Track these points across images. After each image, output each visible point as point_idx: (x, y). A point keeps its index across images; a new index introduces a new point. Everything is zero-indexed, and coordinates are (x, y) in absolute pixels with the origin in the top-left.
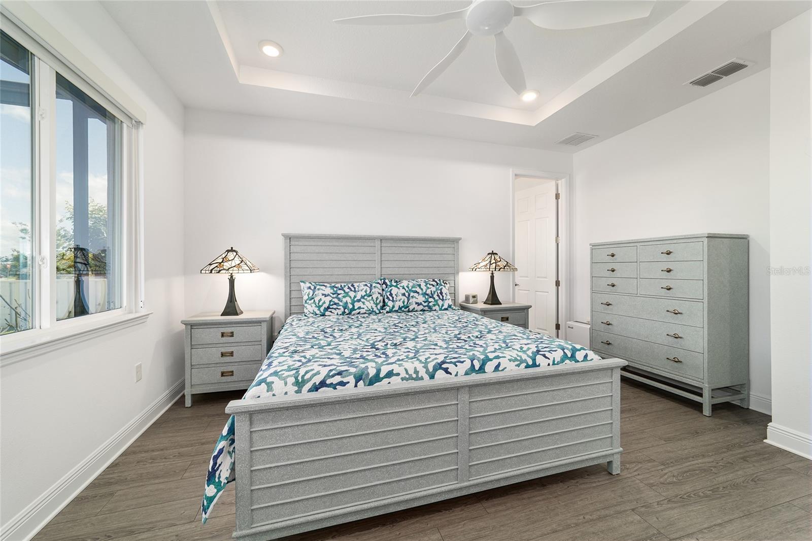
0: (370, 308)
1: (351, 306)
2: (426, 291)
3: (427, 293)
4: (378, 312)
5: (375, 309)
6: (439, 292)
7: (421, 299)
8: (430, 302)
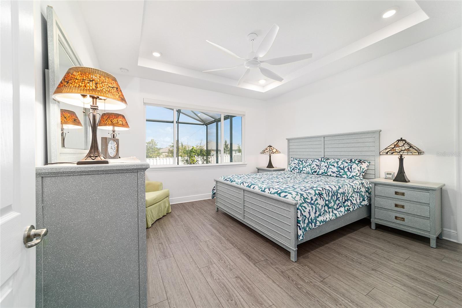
0: (308, 171)
1: (301, 169)
2: (340, 166)
3: (341, 167)
4: (311, 173)
5: (310, 172)
6: (349, 167)
7: (335, 170)
8: (341, 172)
